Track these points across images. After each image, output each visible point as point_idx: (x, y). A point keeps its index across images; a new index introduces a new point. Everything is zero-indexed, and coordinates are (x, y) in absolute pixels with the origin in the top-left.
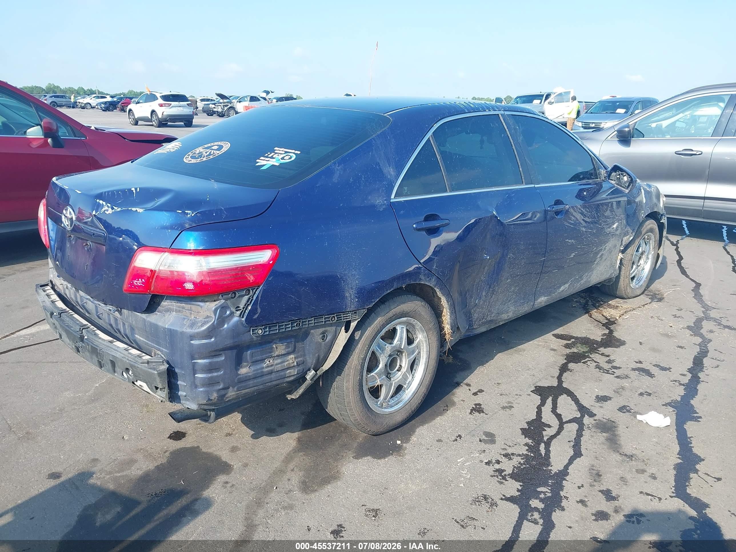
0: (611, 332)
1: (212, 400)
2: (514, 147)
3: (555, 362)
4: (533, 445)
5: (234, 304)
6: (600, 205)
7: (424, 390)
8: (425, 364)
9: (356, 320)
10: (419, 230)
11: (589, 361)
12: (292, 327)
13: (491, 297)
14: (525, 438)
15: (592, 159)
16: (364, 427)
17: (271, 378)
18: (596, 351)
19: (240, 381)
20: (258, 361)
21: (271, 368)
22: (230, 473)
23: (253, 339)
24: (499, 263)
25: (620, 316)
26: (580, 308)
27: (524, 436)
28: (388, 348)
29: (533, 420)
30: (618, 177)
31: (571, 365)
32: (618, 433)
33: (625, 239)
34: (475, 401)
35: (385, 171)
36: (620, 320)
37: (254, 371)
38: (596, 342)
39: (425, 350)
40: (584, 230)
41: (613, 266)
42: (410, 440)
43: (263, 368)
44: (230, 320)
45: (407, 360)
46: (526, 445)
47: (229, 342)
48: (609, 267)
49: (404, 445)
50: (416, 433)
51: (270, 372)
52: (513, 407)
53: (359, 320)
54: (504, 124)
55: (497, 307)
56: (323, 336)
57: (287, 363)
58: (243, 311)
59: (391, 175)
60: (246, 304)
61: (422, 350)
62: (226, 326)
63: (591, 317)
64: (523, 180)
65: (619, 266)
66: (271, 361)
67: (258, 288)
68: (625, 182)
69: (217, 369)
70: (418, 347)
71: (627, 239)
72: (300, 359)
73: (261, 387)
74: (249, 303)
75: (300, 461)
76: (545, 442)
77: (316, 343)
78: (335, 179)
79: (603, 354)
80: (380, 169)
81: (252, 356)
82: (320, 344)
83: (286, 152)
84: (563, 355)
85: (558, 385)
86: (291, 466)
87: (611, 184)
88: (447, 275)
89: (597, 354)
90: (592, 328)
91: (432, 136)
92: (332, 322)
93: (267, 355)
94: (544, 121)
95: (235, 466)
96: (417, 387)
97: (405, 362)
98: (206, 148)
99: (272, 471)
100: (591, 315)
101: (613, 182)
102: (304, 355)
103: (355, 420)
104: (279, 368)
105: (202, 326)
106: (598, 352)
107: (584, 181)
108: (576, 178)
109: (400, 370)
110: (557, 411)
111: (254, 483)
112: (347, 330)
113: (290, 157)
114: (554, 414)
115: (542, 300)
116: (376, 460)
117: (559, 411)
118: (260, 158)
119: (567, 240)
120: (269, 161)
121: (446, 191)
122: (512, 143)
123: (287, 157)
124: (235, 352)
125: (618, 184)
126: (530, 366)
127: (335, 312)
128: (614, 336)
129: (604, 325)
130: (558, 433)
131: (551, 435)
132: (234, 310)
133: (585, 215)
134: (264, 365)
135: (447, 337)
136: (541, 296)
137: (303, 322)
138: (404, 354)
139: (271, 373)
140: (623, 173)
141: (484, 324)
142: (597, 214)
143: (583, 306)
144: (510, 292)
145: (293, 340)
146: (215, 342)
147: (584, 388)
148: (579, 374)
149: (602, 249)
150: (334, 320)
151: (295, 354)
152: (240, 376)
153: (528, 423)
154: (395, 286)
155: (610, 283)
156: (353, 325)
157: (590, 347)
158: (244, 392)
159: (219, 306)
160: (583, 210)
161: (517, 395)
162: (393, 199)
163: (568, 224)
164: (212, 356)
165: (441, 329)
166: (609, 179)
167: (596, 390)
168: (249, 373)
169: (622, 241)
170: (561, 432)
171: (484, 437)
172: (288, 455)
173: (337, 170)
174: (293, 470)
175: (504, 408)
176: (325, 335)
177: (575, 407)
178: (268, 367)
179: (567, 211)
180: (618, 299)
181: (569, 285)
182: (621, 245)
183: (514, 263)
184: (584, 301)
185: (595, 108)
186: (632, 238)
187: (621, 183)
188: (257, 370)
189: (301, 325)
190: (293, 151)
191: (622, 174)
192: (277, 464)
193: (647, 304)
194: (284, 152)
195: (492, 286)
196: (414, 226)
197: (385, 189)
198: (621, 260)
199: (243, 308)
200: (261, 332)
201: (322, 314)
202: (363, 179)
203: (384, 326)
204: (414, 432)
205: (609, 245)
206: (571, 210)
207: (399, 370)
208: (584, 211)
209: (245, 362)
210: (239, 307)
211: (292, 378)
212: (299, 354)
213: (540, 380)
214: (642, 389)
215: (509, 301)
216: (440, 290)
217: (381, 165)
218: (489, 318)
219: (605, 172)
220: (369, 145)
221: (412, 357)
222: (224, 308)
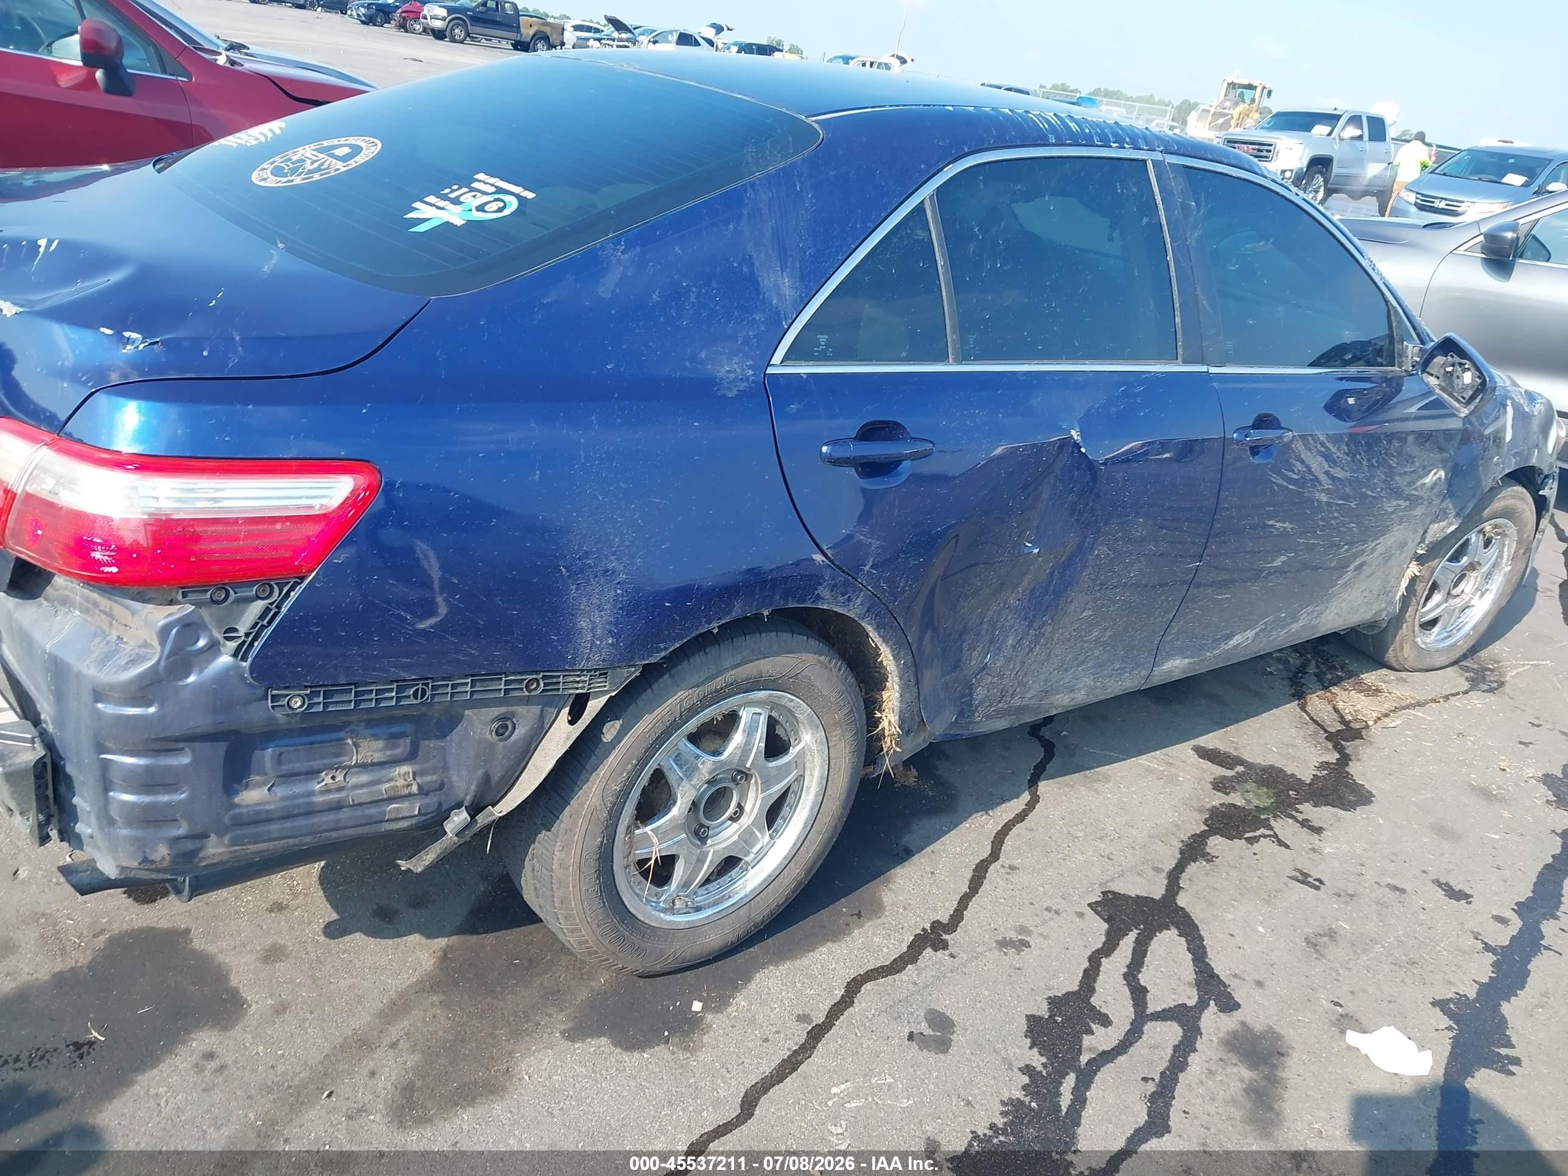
0: (1345, 759)
1: (153, 862)
2: (1170, 257)
3: (1177, 826)
4: (1044, 1073)
5: (219, 622)
6: (1383, 437)
7: (797, 872)
8: (812, 809)
9: (607, 692)
10: (836, 462)
11: (1265, 836)
12: (398, 699)
13: (1031, 651)
14: (1031, 1048)
15: (1389, 311)
16: (607, 960)
17: (338, 821)
18: (1289, 811)
19: (240, 822)
20: (299, 774)
21: (337, 796)
22: (233, 1027)
23: (274, 718)
24: (1067, 565)
25: (1379, 719)
26: (1283, 679)
27: (1028, 1041)
28: (706, 765)
29: (1068, 993)
30: (1449, 369)
31: (1216, 844)
32: (1284, 1075)
33: (1435, 528)
34: (935, 910)
35: (766, 282)
36: (1375, 730)
37: (283, 799)
38: (1295, 783)
39: (816, 774)
40: (1324, 498)
41: (1386, 592)
42: (728, 1004)
43: (312, 793)
44: (208, 662)
45: (760, 796)
46: (1027, 1070)
47: (201, 722)
48: (1376, 593)
49: (709, 1017)
50: (753, 986)
51: (335, 805)
52: (1026, 945)
53: (613, 694)
54: (1156, 190)
55: (1043, 677)
56: (501, 726)
57: (388, 785)
58: (244, 642)
59: (781, 296)
60: (256, 624)
61: (808, 773)
62: (192, 679)
63: (1303, 708)
64: (1180, 351)
65: (1403, 595)
66: (340, 778)
67: (296, 584)
68: (1465, 388)
69: (170, 786)
70: (799, 762)
71: (1438, 530)
72: (428, 778)
73: (308, 839)
74: (265, 623)
75: (424, 1021)
76: (1079, 1072)
77: (479, 742)
78: (606, 287)
79: (1305, 824)
80: (752, 273)
81: (279, 760)
82: (492, 746)
83: (500, 190)
84: (1200, 810)
85: (1164, 897)
86: (395, 1032)
87: (1427, 384)
88: (903, 591)
89: (1290, 821)
90: (1299, 741)
91: (931, 197)
92: (527, 694)
93: (326, 761)
94: (1277, 193)
95: (254, 1006)
96: (781, 863)
97: (754, 802)
98: (320, 151)
99: (341, 1040)
100: (1306, 704)
101: (1433, 381)
102: (445, 768)
103: (580, 943)
104: (363, 795)
105: (126, 667)
106: (1294, 813)
107: (1352, 370)
108: (1332, 357)
109: (739, 818)
110: (1140, 976)
111: (280, 1069)
112: (575, 717)
113: (501, 205)
114: (1129, 984)
115: (1175, 666)
116: (618, 1050)
117: (1144, 978)
118: (427, 199)
119: (1271, 522)
120: (443, 209)
121: (942, 358)
122: (1169, 246)
123: (494, 206)
124: (222, 747)
125: (1442, 389)
126: (1110, 829)
127: (538, 668)
128: (1348, 773)
129: (1331, 737)
130: (1123, 1047)
131: (1101, 1049)
132: (219, 636)
133: (1335, 462)
134: (317, 787)
135: (887, 743)
136: (1174, 655)
137: (434, 688)
138: (753, 781)
139: (338, 806)
140: (1464, 361)
141: (1000, 714)
142: (1369, 460)
143: (1291, 674)
144: (1086, 642)
145: (409, 728)
146: (159, 717)
147: (1230, 916)
148: (1227, 873)
149: (1364, 551)
150: (536, 689)
151: (415, 763)
152: (237, 811)
153: (1053, 1001)
154: (738, 610)
155: (1373, 630)
156: (594, 706)
157: (1277, 795)
158: (253, 848)
159: (178, 621)
160: (1330, 446)
161: (1048, 909)
162: (778, 365)
163: (1280, 481)
164: (153, 750)
165: (873, 722)
166: (1423, 371)
167: (1260, 929)
168: (268, 803)
169: (1425, 532)
170: (1131, 1044)
171: (924, 1028)
172: (401, 995)
173: (619, 262)
174: (394, 1045)
175: (1003, 944)
176: (509, 723)
177: (1188, 971)
178: (327, 791)
179: (1287, 446)
180: (1384, 671)
181: (1256, 634)
182: (1420, 543)
183: (1110, 571)
184: (1298, 662)
185: (1458, 162)
186: (1453, 528)
187: (1453, 387)
188: (295, 797)
189: (428, 693)
190: (517, 190)
191: (1461, 364)
192: (362, 1019)
193: (1458, 694)
194: (493, 189)
195: (1036, 624)
196: (825, 449)
197: (755, 336)
198: (1414, 580)
199: (247, 635)
200: (299, 704)
201: (499, 671)
202: (692, 299)
203: (693, 711)
204: (748, 979)
205: (1388, 541)
206: (1299, 446)
207: (734, 818)
208: (1333, 449)
209: (258, 775)
210: (235, 630)
211: (405, 824)
212: (429, 765)
213: (1122, 874)
214: (1384, 947)
215: (1082, 663)
216: (878, 628)
217: (757, 263)
218: (1017, 702)
219: (1416, 350)
220: (734, 200)
221: (776, 789)
222: (189, 627)
